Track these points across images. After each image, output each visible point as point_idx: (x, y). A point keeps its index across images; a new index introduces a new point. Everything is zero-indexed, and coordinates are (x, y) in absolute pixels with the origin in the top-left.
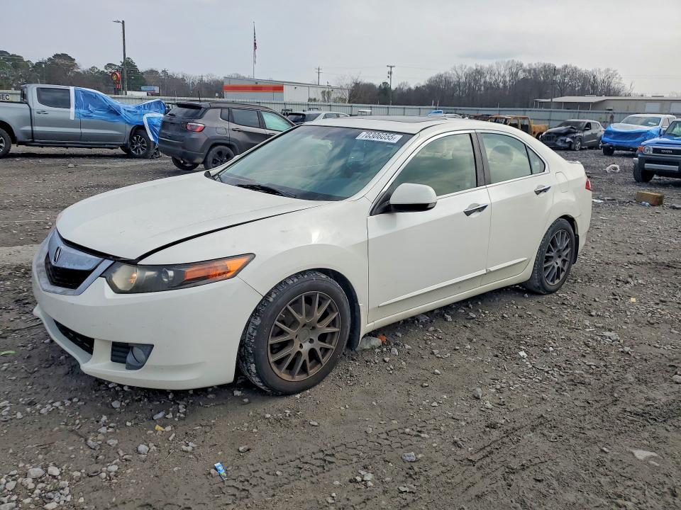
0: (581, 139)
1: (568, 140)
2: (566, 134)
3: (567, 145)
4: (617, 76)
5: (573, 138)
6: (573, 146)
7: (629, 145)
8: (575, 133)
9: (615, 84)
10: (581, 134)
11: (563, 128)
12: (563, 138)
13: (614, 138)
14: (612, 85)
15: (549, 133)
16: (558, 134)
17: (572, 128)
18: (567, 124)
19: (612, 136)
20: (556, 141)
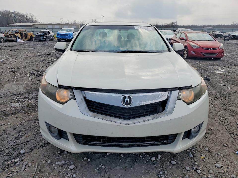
0: (48, 37)
1: (45, 38)
2: (43, 35)
3: (44, 40)
4: (34, 16)
5: (46, 37)
6: (46, 40)
7: (66, 38)
8: (46, 35)
9: (34, 19)
10: (48, 35)
11: (42, 33)
12: (43, 37)
13: (60, 36)
14: (33, 19)
15: (37, 35)
16: (41, 36)
17: (45, 33)
18: (42, 32)
19: (60, 35)
20: (40, 38)
